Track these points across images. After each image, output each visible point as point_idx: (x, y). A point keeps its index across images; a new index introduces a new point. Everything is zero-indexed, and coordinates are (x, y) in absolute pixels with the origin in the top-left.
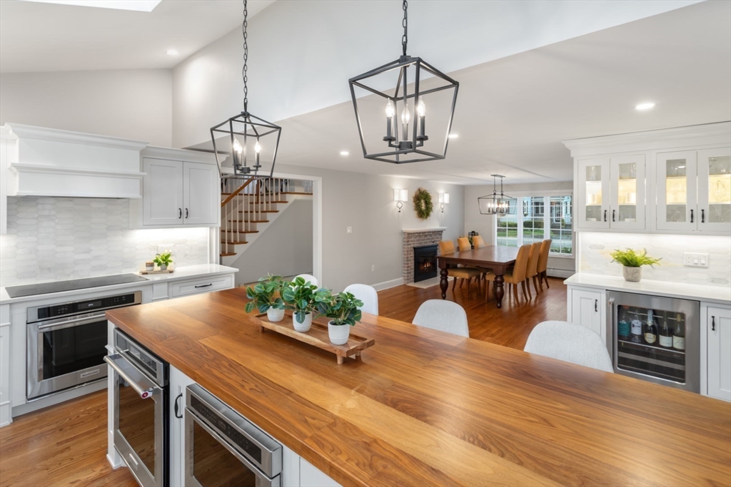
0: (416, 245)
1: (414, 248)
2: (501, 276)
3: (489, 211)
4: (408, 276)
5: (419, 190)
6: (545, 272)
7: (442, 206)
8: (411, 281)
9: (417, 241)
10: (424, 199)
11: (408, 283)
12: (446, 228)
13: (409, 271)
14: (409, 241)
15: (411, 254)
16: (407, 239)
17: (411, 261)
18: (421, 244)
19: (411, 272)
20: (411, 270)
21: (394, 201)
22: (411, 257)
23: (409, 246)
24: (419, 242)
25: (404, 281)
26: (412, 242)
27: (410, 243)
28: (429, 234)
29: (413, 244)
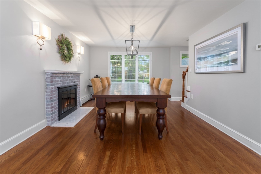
0: (59, 86)
1: (58, 88)
4: (52, 117)
5: (62, 36)
7: (79, 56)
8: (55, 121)
9: (61, 81)
10: (66, 45)
12: (83, 71)
13: (53, 111)
14: (53, 81)
15: (55, 94)
16: (51, 79)
17: (55, 101)
18: (64, 84)
19: (55, 112)
20: (55, 110)
21: (32, 34)
22: (54, 97)
23: (53, 86)
24: (63, 82)
25: (47, 122)
26: (56, 82)
27: (54, 83)
28: (70, 75)
29: (57, 84)
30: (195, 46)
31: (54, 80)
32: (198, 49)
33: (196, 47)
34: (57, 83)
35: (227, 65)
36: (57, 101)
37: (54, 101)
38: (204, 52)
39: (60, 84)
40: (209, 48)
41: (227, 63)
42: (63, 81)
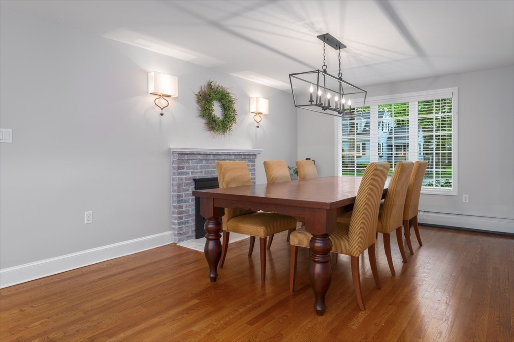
0: (198, 176)
1: (195, 180)
2: (325, 237)
3: (311, 101)
4: (180, 229)
5: (210, 85)
6: (415, 218)
7: (258, 119)
8: (188, 238)
9: (202, 167)
10: (220, 100)
11: (180, 240)
12: (262, 150)
13: (182, 219)
14: (183, 167)
15: (188, 190)
16: (179, 163)
17: (188, 202)
18: (211, 174)
19: (187, 222)
20: (187, 218)
21: (148, 93)
22: (186, 195)
23: (184, 176)
24: (207, 170)
25: (173, 237)
26: (189, 169)
27: (185, 170)
28: (226, 158)
29: (192, 173)
31: (186, 165)
34: (192, 171)
36: (192, 203)
37: (185, 202)
39: (199, 174)
42: (208, 168)
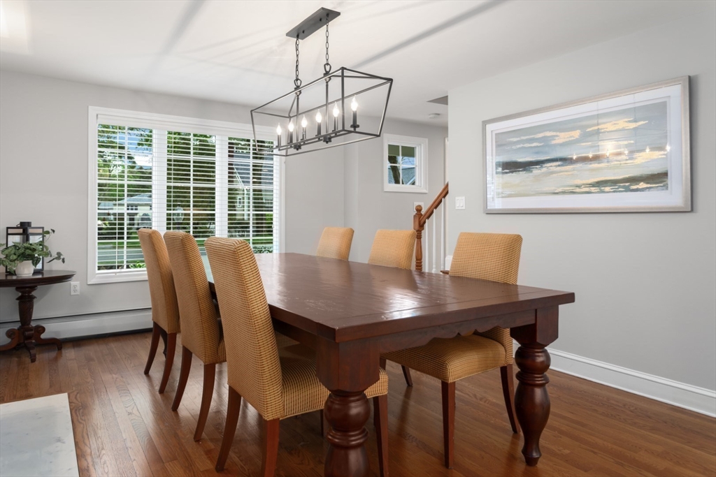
30: (485, 123)
32: (496, 134)
33: (489, 127)
35: (628, 190)
38: (527, 145)
40: (554, 134)
41: (627, 184)
